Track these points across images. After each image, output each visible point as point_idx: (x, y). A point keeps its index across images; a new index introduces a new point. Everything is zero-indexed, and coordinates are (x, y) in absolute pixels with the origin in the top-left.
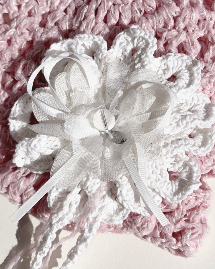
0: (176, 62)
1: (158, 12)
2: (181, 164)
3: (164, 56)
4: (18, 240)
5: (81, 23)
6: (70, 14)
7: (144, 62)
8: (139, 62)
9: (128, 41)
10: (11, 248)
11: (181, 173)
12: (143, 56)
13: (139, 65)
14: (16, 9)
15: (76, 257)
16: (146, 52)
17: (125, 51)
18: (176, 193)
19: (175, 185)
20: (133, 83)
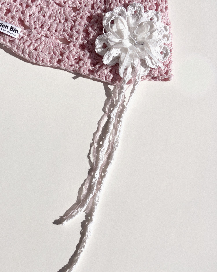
0: (151, 13)
2: (162, 48)
3: (146, 12)
4: (107, 97)
5: (110, 5)
6: (103, 3)
7: (142, 15)
8: (140, 15)
9: (132, 8)
10: (105, 100)
11: (163, 51)
12: (141, 13)
13: (140, 16)
14: (79, 4)
15: (135, 91)
16: (141, 11)
17: (132, 12)
18: (164, 58)
19: (163, 55)
20: (139, 24)
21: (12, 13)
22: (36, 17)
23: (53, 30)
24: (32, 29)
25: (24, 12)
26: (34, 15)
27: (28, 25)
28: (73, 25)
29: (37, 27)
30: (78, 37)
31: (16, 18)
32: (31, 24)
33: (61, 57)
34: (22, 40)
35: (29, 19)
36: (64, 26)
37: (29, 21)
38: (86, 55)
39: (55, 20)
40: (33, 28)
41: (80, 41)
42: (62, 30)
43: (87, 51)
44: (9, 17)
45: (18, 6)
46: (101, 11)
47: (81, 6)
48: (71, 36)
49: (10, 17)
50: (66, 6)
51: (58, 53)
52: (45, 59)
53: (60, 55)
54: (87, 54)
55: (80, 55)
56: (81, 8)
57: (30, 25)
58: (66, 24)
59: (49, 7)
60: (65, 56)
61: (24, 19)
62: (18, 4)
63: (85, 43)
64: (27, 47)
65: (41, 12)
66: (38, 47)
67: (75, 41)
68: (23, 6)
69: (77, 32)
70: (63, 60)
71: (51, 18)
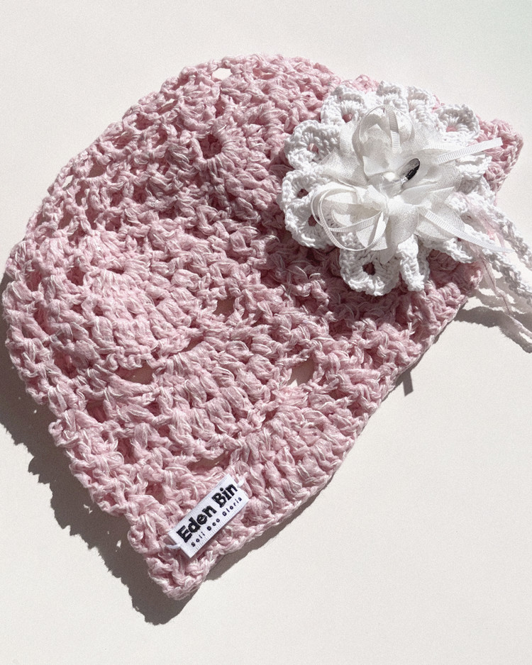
1: (268, 122)
5: (256, 208)
6: (238, 226)
7: (332, 133)
8: (329, 140)
9: (298, 153)
11: (450, 123)
12: (326, 133)
13: (333, 140)
14: (216, 290)
16: (321, 131)
17: (308, 157)
18: (471, 128)
20: (353, 150)
21: (167, 480)
22: (205, 418)
23: (260, 388)
24: (236, 444)
25: (178, 446)
26: (197, 423)
27: (220, 451)
28: (269, 329)
29: (234, 427)
30: (310, 330)
31: (186, 475)
32: (219, 441)
33: (347, 400)
34: (256, 486)
35: (203, 442)
36: (262, 353)
37: (208, 446)
38: (368, 330)
39: (234, 371)
40: (233, 439)
41: (323, 330)
42: (268, 363)
43: (359, 323)
44: (176, 495)
45: (150, 455)
46: (263, 239)
47: (223, 287)
48: (297, 348)
49: (177, 491)
50: (208, 326)
51: (332, 403)
52: (334, 444)
53: (339, 400)
54: (367, 326)
55: (361, 346)
56: (230, 289)
57: (222, 447)
58: (260, 347)
59: (191, 370)
60: (349, 386)
61: (194, 455)
62: (146, 452)
63: (332, 318)
64: (284, 480)
65: (198, 399)
66: (296, 449)
67: (316, 343)
68: (158, 440)
69: (294, 326)
70: (359, 397)
71: (225, 381)
